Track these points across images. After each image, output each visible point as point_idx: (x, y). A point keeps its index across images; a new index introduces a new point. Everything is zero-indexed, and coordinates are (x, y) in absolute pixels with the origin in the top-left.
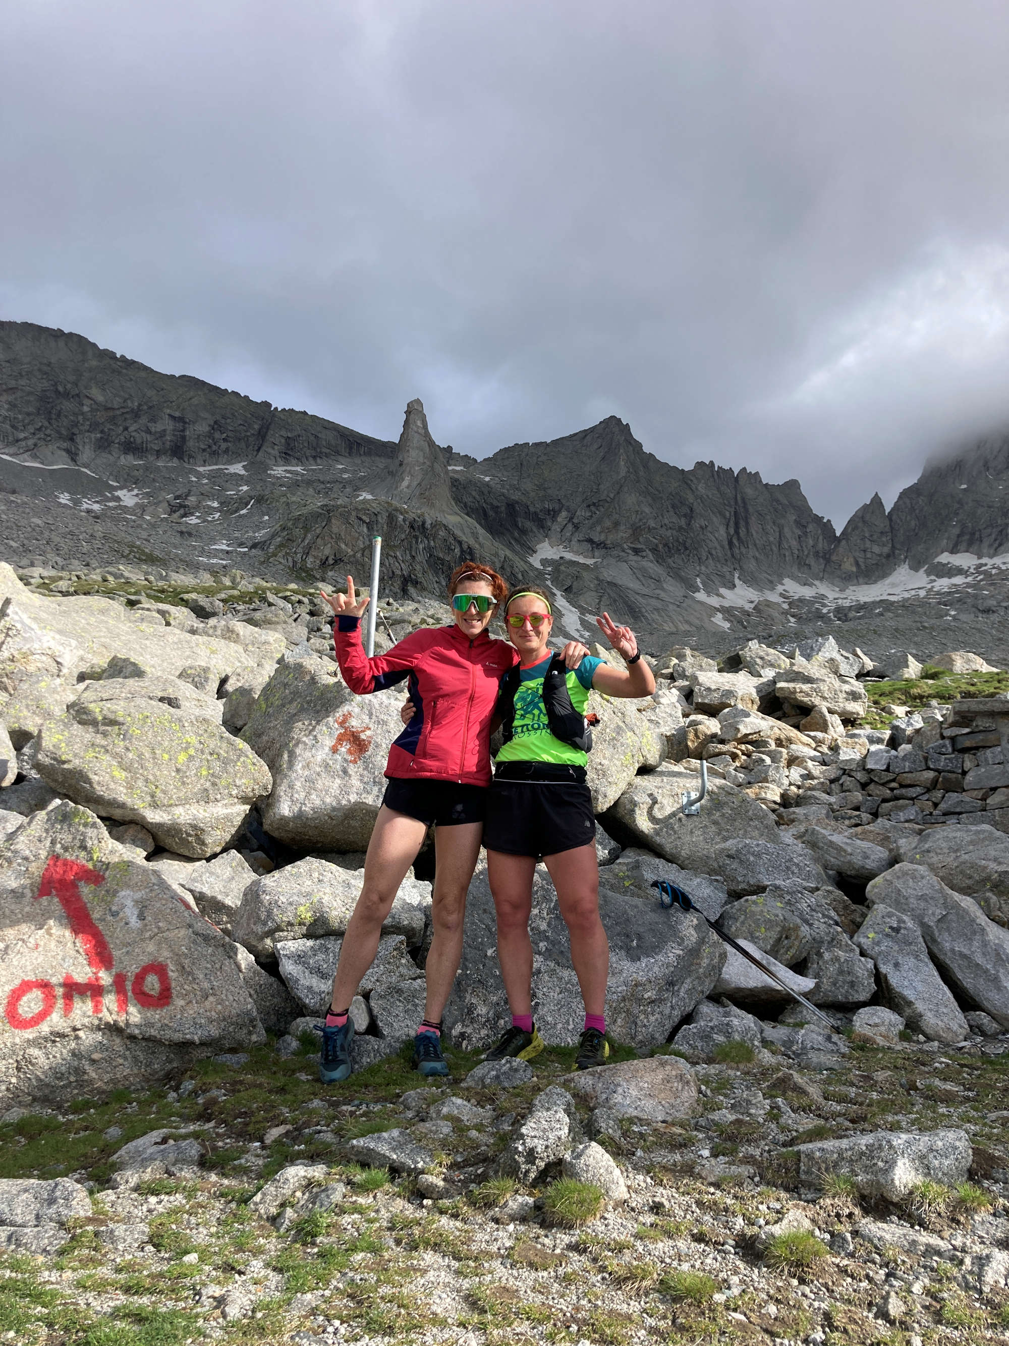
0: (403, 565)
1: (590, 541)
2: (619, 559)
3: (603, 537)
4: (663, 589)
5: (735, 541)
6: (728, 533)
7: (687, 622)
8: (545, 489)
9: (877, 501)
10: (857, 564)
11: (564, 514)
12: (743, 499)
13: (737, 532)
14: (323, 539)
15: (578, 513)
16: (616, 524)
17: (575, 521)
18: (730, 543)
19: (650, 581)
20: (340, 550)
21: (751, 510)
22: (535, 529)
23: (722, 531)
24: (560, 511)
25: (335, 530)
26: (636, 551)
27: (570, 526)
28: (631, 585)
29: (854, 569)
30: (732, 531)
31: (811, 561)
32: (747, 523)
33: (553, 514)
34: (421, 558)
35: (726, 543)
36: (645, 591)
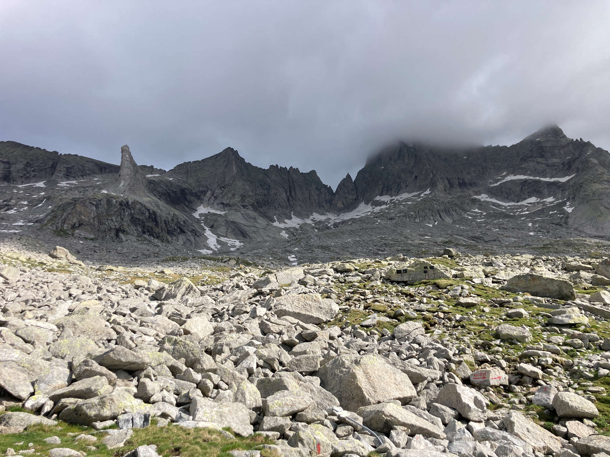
0: (116, 223)
1: (223, 204)
2: (236, 210)
3: (228, 201)
4: (257, 222)
5: (290, 198)
6: (287, 195)
7: (268, 236)
8: (200, 182)
9: (348, 176)
10: (343, 204)
11: (209, 192)
12: (292, 180)
13: (291, 194)
14: (72, 214)
15: (216, 191)
16: (234, 195)
17: (215, 195)
18: (288, 200)
19: (251, 219)
20: (81, 219)
21: (296, 184)
22: (196, 201)
23: (284, 195)
24: (207, 191)
25: (78, 209)
26: (244, 207)
27: (213, 198)
28: (242, 222)
29: (342, 206)
30: (288, 194)
31: (324, 204)
32: (295, 191)
33: (204, 193)
34: (127, 219)
35: (286, 200)
36: (249, 224)
